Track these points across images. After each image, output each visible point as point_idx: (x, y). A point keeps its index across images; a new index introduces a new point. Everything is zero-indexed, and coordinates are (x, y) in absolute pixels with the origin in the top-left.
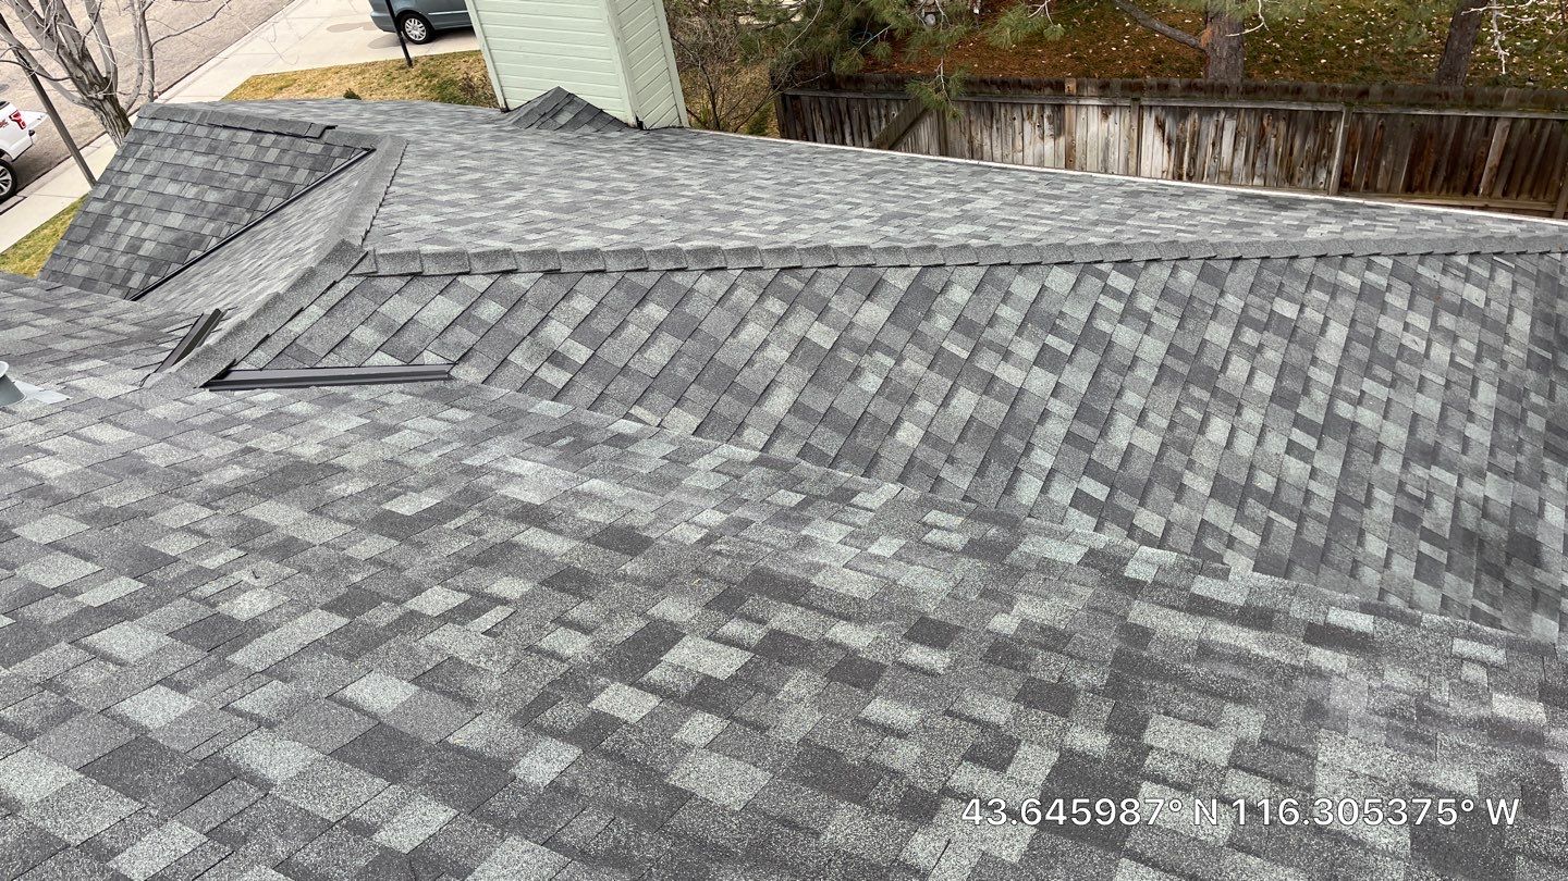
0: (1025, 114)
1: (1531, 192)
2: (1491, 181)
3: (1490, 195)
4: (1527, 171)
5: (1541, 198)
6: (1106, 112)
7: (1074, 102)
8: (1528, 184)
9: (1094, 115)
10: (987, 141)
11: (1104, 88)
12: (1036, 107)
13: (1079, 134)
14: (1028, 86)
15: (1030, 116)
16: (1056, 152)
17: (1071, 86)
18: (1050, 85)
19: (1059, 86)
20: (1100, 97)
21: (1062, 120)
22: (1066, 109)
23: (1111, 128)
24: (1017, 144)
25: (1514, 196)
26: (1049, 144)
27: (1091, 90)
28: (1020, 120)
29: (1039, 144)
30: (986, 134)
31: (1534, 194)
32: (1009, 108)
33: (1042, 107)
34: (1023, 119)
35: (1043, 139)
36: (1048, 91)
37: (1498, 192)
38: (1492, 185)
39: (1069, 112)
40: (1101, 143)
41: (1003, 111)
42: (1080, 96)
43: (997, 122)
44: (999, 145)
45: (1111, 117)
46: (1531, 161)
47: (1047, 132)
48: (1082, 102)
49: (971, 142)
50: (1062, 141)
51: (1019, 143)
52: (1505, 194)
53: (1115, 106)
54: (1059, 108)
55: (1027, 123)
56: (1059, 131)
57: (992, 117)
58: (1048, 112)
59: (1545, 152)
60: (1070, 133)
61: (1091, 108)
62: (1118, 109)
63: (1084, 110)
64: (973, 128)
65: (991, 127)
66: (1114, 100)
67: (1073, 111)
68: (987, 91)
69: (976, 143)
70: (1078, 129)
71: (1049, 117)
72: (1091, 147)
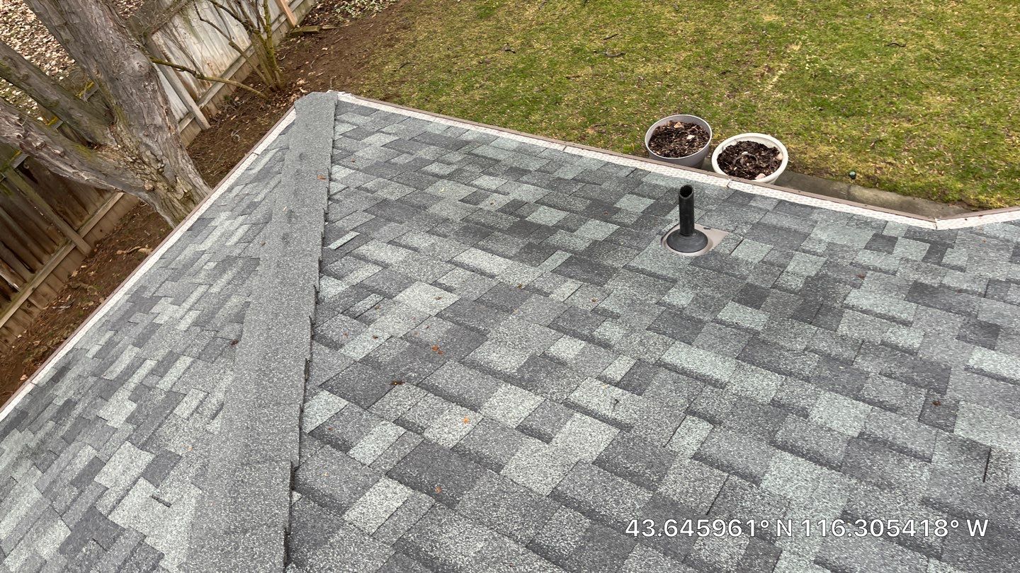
1: (45, 251)
2: (12, 273)
3: (25, 281)
4: (24, 244)
5: (56, 247)
8: (36, 250)
25: (40, 265)
31: (49, 250)
37: (27, 275)
38: (16, 275)
46: (15, 235)
52: (32, 271)
59: (15, 219)
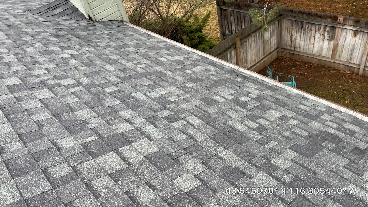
0: (317, 29)
6: (356, 33)
7: (341, 27)
9: (350, 34)
10: (298, 38)
11: (357, 22)
12: (322, 27)
13: (341, 41)
14: (321, 17)
15: (319, 30)
16: (329, 47)
17: (341, 19)
18: (331, 17)
19: (335, 19)
20: (354, 26)
21: (334, 34)
22: (337, 29)
23: (357, 41)
24: (311, 41)
26: (326, 43)
27: (350, 22)
28: (315, 31)
29: (321, 43)
30: (298, 35)
32: (310, 25)
33: (326, 27)
34: (316, 31)
35: (323, 40)
36: (329, 20)
39: (338, 31)
40: (351, 47)
41: (307, 26)
42: (344, 24)
43: (304, 30)
44: (303, 40)
45: (358, 36)
47: (326, 38)
48: (345, 27)
49: (291, 37)
50: (332, 43)
51: (312, 41)
53: (361, 31)
54: (334, 28)
55: (317, 33)
56: (332, 38)
57: (302, 28)
58: (328, 29)
60: (337, 40)
61: (349, 30)
62: (362, 33)
63: (345, 31)
64: (293, 31)
65: (301, 32)
66: (361, 29)
67: (340, 30)
68: (301, 16)
69: (294, 38)
70: (341, 39)
71: (328, 32)
72: (346, 48)
